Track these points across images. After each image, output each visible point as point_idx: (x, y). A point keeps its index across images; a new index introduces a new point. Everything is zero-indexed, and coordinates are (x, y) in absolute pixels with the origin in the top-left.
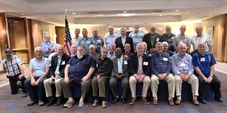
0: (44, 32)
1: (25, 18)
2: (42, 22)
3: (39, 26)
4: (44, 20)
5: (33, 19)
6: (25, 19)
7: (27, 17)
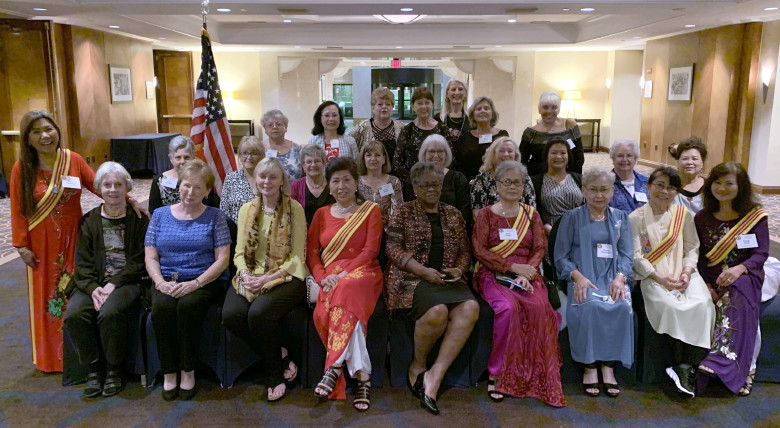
0: (113, 71)
1: (48, 21)
2: (108, 34)
3: (97, 51)
4: (113, 28)
5: (75, 27)
6: (46, 24)
7: (57, 20)
